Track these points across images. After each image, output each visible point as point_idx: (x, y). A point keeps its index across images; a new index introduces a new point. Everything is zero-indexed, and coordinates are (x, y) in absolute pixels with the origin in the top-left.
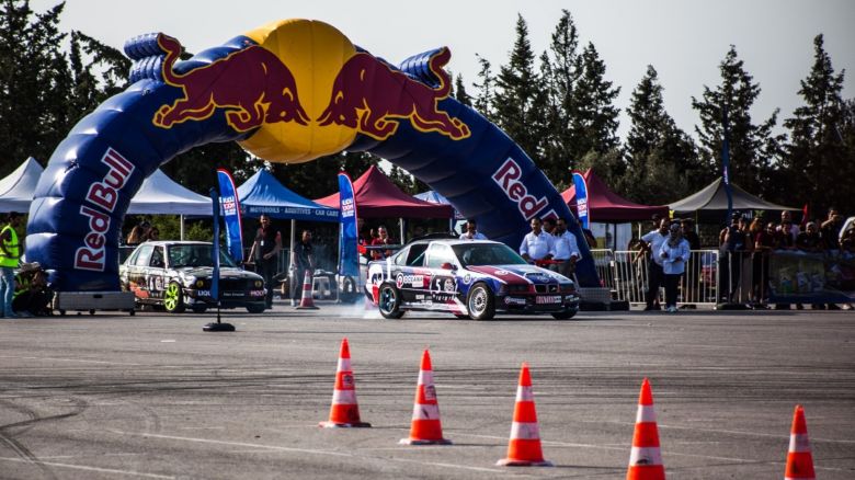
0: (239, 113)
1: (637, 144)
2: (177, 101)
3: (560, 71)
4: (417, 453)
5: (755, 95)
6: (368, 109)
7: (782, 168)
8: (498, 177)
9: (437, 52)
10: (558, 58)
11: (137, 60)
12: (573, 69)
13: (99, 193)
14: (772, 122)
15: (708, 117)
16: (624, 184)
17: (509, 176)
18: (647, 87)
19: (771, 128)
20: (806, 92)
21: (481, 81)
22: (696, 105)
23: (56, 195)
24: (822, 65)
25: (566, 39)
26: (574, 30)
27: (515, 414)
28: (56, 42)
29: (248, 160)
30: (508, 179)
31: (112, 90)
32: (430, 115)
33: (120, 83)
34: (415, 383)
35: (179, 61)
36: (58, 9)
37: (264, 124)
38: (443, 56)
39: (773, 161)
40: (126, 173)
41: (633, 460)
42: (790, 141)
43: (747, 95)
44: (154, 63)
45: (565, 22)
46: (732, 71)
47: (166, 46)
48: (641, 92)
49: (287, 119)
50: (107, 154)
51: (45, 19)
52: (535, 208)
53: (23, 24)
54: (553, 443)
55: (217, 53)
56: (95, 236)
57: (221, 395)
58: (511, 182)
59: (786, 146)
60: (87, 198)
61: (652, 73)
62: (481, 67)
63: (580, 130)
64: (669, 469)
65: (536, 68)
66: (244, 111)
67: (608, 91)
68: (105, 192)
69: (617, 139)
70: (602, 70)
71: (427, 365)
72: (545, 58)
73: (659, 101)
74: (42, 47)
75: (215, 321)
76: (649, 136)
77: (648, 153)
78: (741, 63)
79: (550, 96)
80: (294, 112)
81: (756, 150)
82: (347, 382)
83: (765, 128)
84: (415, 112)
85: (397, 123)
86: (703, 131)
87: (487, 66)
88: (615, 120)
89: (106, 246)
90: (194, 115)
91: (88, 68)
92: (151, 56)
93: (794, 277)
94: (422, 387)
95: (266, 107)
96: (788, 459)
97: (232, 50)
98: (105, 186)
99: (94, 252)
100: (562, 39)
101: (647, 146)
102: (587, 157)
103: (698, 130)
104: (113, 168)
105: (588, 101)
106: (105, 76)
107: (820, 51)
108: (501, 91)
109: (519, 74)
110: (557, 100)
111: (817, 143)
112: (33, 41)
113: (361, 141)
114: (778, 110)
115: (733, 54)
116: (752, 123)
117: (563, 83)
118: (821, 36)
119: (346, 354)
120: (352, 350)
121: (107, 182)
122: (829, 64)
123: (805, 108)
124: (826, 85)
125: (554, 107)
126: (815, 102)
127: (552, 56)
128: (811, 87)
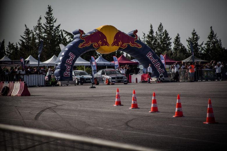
0: (96, 44)
1: (175, 49)
2: (83, 43)
3: (160, 35)
4: (133, 110)
5: (199, 39)
6: (121, 42)
7: (204, 53)
8: (148, 55)
9: (135, 31)
10: (159, 32)
11: (75, 35)
12: (162, 35)
13: (68, 61)
14: (202, 44)
15: (190, 43)
16: (173, 57)
17: (150, 55)
19: (202, 45)
20: (209, 38)
21: (143, 37)
22: (187, 41)
23: (60, 62)
24: (212, 32)
25: (161, 28)
26: (162, 27)
27: (152, 102)
28: (59, 32)
29: (97, 54)
30: (149, 56)
31: (70, 41)
32: (134, 43)
33: (72, 40)
34: (132, 97)
35: (83, 35)
36: (59, 25)
37: (101, 46)
38: (136, 31)
39: (202, 52)
40: (74, 57)
41: (176, 111)
42: (206, 48)
43: (197, 39)
44: (79, 35)
45: (161, 25)
46: (194, 34)
47: (81, 32)
48: (176, 39)
49: (105, 45)
50: (70, 53)
51: (57, 28)
52: (155, 62)
53: (52, 29)
54: (160, 108)
55: (90, 33)
56: (68, 70)
57: (94, 100)
58: (150, 56)
59: (205, 49)
60: (66, 62)
61: (178, 35)
62: (143, 35)
63: (164, 46)
64: (184, 112)
65: (155, 34)
66: (97, 44)
67: (169, 39)
68: (70, 61)
69: (171, 48)
70: (168, 35)
71: (134, 93)
72: (157, 32)
73: (180, 40)
74: (56, 33)
75: (92, 86)
76: (178, 47)
77: (177, 51)
78: (196, 32)
79: (158, 40)
80: (106, 44)
81: (199, 50)
82: (118, 97)
83: (201, 45)
84: (130, 43)
85: (127, 45)
86: (189, 46)
87: (145, 34)
88: (171, 44)
89: (70, 72)
90: (86, 45)
91: (65, 37)
92: (78, 34)
93: (207, 75)
94: (134, 97)
95: (101, 43)
96: (208, 109)
97: (94, 32)
98: (70, 60)
99: (68, 73)
100: (160, 29)
101: (177, 49)
102: (165, 52)
103: (187, 46)
104: (71, 56)
105: (165, 41)
106: (69, 38)
107: (211, 29)
108: (147, 39)
109: (151, 36)
110: (159, 41)
111: (211, 48)
112: (54, 32)
113: (120, 49)
114: (203, 42)
115: (194, 30)
116: (198, 44)
117: (160, 37)
118: (212, 27)
119: (118, 91)
120: (119, 91)
121: (70, 59)
122: (213, 32)
123: (209, 41)
124: (213, 36)
125: (159, 42)
126: (211, 40)
127: (158, 32)
128: (210, 37)
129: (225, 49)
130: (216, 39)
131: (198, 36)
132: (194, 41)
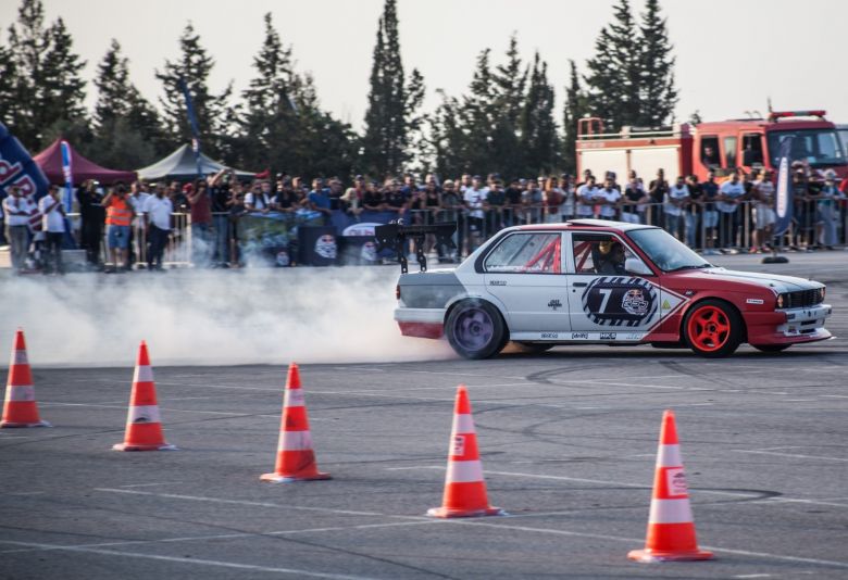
1: (105, 113)
3: (28, 43)
5: (209, 67)
7: (241, 135)
10: (25, 31)
12: (40, 42)
14: (229, 92)
15: (171, 88)
18: (111, 59)
19: (228, 98)
20: (260, 65)
22: (159, 76)
24: (272, 40)
25: (33, 12)
26: (40, 5)
27: (10, 377)
39: (232, 129)
41: (130, 419)
42: (246, 110)
43: (202, 69)
46: (190, 45)
48: (107, 64)
52: (9, 172)
59: (245, 115)
61: (116, 46)
63: (48, 99)
67: (76, 63)
69: (85, 108)
70: (69, 43)
72: (12, 30)
73: (125, 73)
76: (116, 106)
78: (197, 38)
79: (18, 67)
81: (215, 119)
83: (223, 98)
86: (166, 100)
88: (82, 90)
96: (284, 412)
100: (28, 12)
101: (114, 115)
102: (57, 126)
103: (161, 100)
105: (56, 73)
107: (270, 27)
110: (25, 71)
111: (271, 112)
115: (190, 28)
116: (210, 93)
117: (29, 55)
118: (270, 14)
122: (277, 39)
123: (259, 80)
124: (276, 59)
125: (22, 78)
126: (267, 74)
127: (19, 28)
128: (263, 60)
129: (335, 117)
130: (290, 73)
131: (207, 55)
132: (189, 77)
